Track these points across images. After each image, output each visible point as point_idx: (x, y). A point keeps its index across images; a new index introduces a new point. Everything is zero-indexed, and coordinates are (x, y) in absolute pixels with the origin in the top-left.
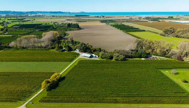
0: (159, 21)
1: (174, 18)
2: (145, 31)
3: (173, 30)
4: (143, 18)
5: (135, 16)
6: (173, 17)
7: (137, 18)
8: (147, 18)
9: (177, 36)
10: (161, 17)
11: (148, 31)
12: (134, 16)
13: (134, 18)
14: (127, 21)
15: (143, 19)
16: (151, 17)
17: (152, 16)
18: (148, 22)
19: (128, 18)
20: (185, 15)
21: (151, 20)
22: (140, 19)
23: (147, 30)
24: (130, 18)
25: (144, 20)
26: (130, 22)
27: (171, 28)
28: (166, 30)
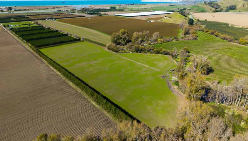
0: (101, 15)
1: (117, 9)
2: (79, 40)
3: (127, 36)
4: (78, 9)
5: (67, 6)
6: (115, 8)
7: (69, 10)
8: (84, 10)
9: (138, 50)
10: (101, 8)
11: (86, 40)
12: (65, 6)
13: (64, 10)
14: (51, 17)
15: (78, 11)
16: (89, 9)
17: (91, 6)
18: (84, 16)
19: (55, 10)
20: (126, 5)
21: (89, 14)
22: (74, 12)
23: (83, 38)
24: (58, 11)
25: (79, 13)
26: (55, 19)
27: (124, 33)
28: (116, 39)
